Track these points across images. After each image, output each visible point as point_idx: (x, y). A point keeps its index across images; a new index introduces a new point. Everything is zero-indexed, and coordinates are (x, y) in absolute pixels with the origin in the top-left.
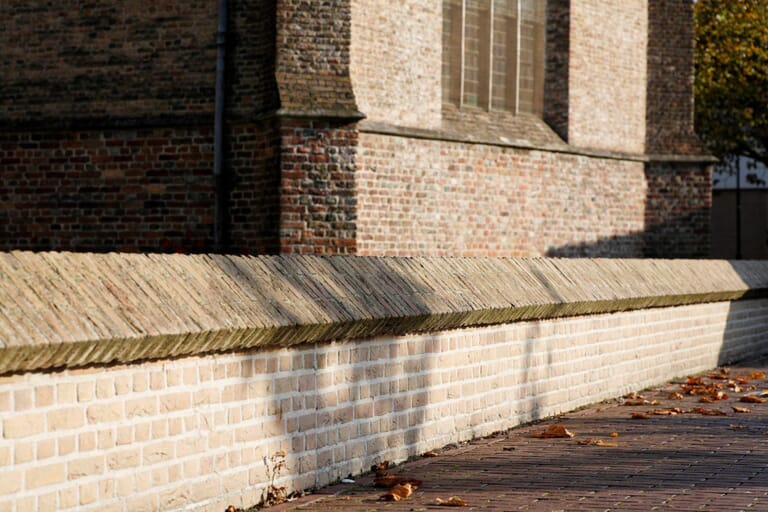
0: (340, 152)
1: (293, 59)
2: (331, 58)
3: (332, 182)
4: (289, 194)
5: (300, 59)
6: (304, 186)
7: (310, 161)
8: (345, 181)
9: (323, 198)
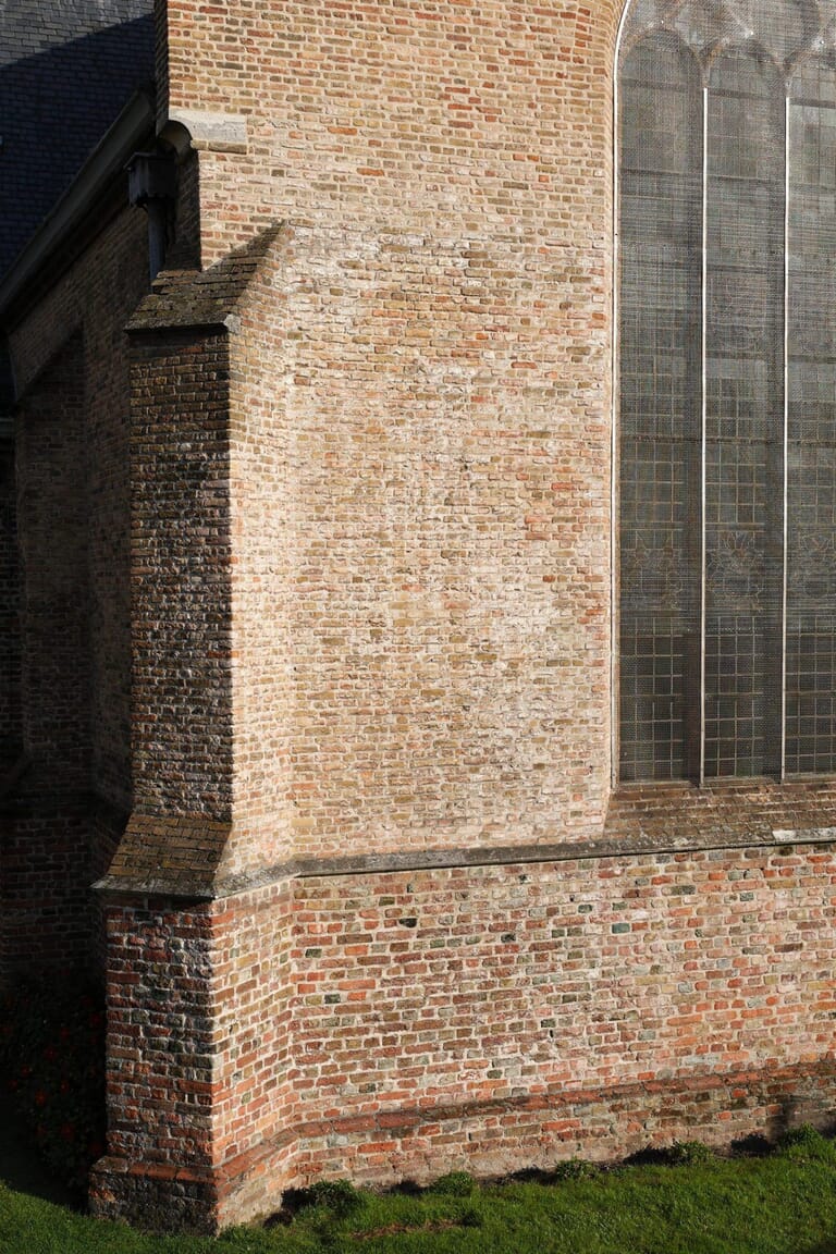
0: (187, 948)
1: (153, 794)
2: (207, 794)
3: (176, 992)
4: (118, 1006)
5: (164, 794)
6: (138, 995)
7: (145, 959)
8: (194, 992)
9: (165, 1015)
